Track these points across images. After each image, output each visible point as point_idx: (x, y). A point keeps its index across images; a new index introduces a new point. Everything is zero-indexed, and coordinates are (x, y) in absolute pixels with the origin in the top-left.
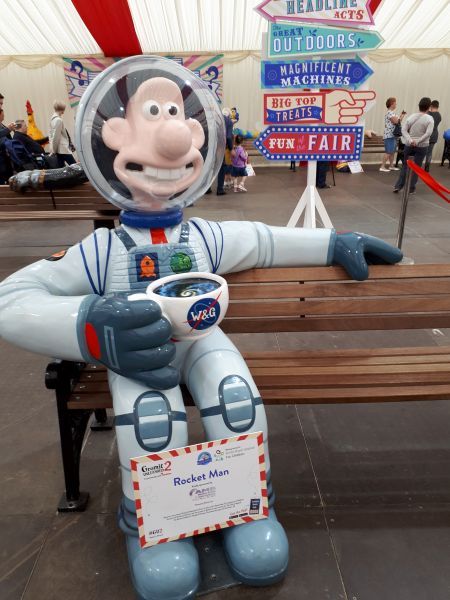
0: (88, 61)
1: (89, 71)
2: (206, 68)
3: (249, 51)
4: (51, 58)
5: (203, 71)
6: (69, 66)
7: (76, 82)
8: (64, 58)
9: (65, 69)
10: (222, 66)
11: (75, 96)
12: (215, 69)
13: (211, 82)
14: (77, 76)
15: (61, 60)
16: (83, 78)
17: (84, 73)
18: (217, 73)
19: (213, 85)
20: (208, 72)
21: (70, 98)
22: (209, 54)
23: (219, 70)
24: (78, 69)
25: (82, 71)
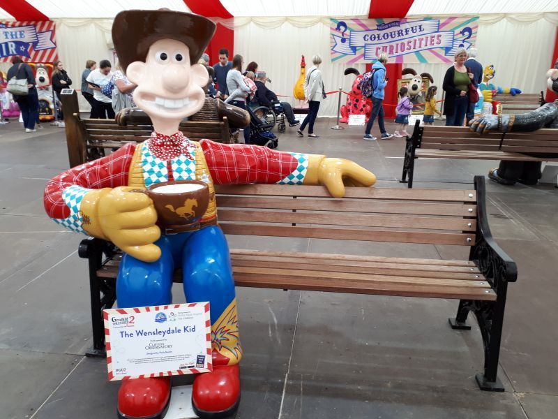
0: (352, 22)
1: (352, 31)
2: (461, 29)
3: (505, 14)
4: (321, 19)
5: (457, 31)
6: (335, 26)
7: (339, 40)
8: (331, 19)
9: (331, 28)
10: (477, 27)
11: (336, 52)
12: (469, 30)
13: (463, 41)
14: (341, 35)
15: (329, 21)
16: (345, 37)
17: (348, 32)
18: (470, 34)
19: (465, 44)
20: (462, 33)
21: (332, 53)
22: (466, 16)
23: (473, 31)
24: (342, 28)
25: (345, 30)
